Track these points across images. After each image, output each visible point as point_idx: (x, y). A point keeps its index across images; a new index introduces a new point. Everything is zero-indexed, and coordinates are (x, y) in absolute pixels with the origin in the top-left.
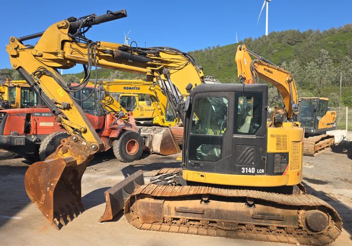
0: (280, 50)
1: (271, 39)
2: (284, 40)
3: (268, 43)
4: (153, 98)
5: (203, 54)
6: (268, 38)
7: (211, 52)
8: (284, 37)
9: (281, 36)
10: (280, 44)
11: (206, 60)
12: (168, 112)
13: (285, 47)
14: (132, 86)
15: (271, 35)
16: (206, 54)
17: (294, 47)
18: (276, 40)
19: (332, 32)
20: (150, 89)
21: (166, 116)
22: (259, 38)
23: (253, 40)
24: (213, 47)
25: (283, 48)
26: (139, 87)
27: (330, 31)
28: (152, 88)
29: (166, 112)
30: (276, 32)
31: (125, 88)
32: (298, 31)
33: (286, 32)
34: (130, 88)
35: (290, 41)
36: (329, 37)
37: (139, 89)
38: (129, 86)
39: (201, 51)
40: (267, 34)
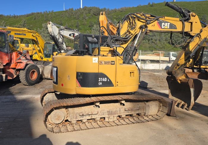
0: (90, 18)
1: (84, 10)
2: (92, 12)
3: (83, 13)
4: (34, 42)
5: (43, 16)
6: (82, 10)
7: (48, 14)
8: (92, 10)
9: (90, 10)
10: (90, 14)
11: (45, 19)
12: (45, 51)
13: (92, 16)
14: (20, 33)
15: (85, 8)
16: (45, 15)
17: (96, 17)
18: (87, 12)
19: (115, 11)
20: (33, 35)
21: (44, 54)
22: (78, 9)
23: (74, 10)
24: (49, 12)
25: (91, 17)
26: (25, 33)
27: (114, 10)
28: (34, 35)
29: (44, 51)
30: (87, 7)
31: (15, 34)
32: (99, 8)
33: (93, 8)
34: (19, 34)
35: (94, 13)
36: (114, 13)
37: (25, 35)
38: (18, 32)
39: (41, 13)
40: (81, 7)
